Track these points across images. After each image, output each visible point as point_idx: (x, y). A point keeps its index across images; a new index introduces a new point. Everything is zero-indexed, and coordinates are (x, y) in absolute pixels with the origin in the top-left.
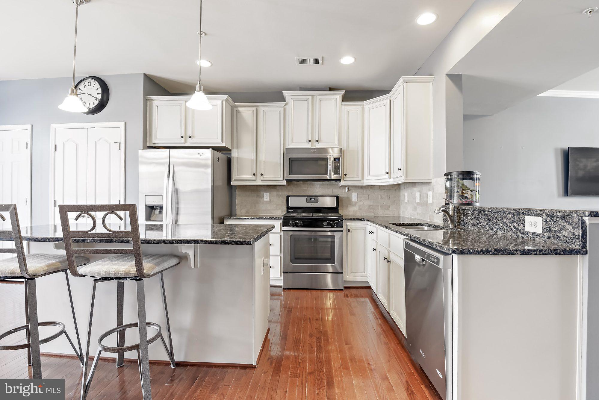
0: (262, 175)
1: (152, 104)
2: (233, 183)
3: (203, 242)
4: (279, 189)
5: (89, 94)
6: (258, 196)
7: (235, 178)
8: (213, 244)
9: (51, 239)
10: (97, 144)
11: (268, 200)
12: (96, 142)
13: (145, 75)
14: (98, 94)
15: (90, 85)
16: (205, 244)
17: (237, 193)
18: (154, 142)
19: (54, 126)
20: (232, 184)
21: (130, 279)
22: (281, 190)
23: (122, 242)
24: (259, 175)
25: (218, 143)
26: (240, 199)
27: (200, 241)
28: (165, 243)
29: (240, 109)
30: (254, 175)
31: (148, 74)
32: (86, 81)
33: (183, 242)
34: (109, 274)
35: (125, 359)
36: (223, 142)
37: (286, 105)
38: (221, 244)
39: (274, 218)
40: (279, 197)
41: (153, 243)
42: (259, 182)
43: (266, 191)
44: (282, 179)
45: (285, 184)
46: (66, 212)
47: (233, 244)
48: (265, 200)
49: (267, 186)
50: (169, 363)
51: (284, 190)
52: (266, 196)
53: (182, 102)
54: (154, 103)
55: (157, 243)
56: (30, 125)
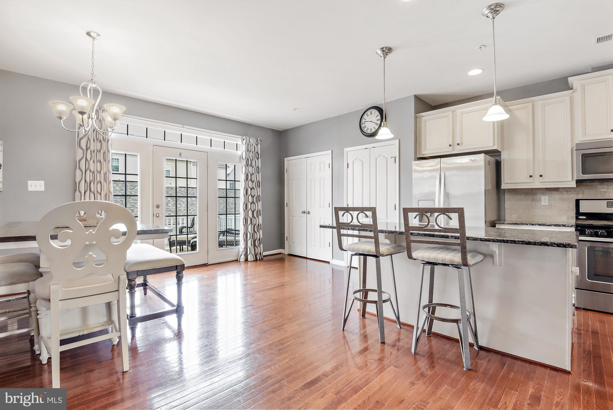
0: (541, 176)
1: (421, 119)
2: (503, 186)
3: (520, 242)
4: (562, 192)
5: (371, 122)
6: (533, 200)
7: (506, 181)
8: (531, 245)
9: (387, 231)
10: (377, 159)
11: (547, 204)
12: (376, 158)
13: (415, 96)
14: (378, 120)
15: (371, 114)
16: (522, 244)
17: (506, 196)
18: (423, 153)
19: (346, 149)
20: (502, 188)
21: (453, 267)
22: (566, 192)
23: (443, 236)
24: (537, 176)
25: (490, 146)
26: (509, 203)
27: (517, 241)
28: (482, 240)
29: (510, 107)
30: (531, 176)
31: (418, 95)
32: (368, 111)
33: (500, 241)
34: (438, 260)
35: (432, 332)
36: (494, 146)
37: (573, 92)
38: (541, 245)
39: (563, 225)
40: (563, 201)
41: (470, 240)
42: (537, 184)
43: (544, 194)
44: (570, 179)
45: (575, 186)
46: (408, 213)
47: (554, 247)
48: (543, 203)
49: (546, 189)
50: (472, 345)
51: (570, 192)
52: (545, 200)
53: (450, 113)
54: (423, 119)
55: (474, 240)
56: (331, 151)
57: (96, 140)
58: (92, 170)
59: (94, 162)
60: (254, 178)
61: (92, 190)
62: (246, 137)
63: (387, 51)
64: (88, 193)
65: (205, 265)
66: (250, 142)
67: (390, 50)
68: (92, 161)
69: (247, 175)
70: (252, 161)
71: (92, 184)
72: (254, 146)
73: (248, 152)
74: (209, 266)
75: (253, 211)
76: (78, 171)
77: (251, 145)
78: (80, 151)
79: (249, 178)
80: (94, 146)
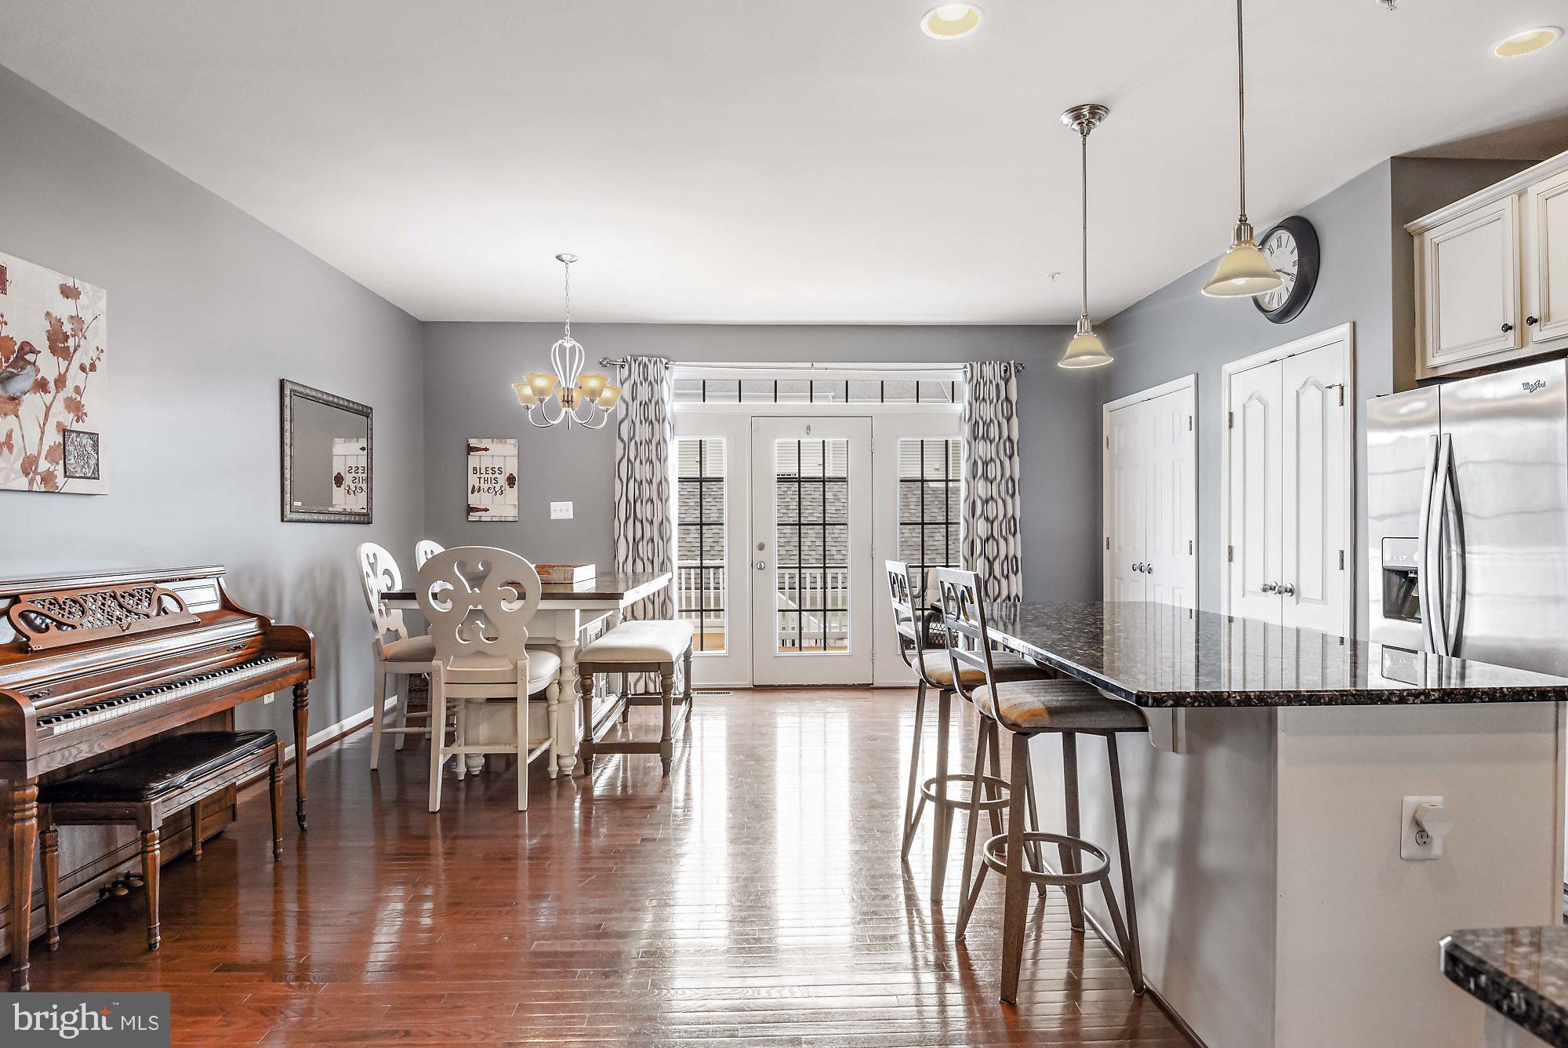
1: (1424, 238)
5: (1279, 271)
10: (1300, 396)
12: (1297, 394)
14: (1295, 264)
15: (1280, 245)
18: (1433, 361)
19: (1227, 368)
32: (1272, 236)
56: (1193, 376)
57: (644, 422)
58: (638, 478)
59: (641, 463)
60: (994, 470)
61: (639, 515)
62: (971, 365)
63: (1087, 116)
64: (631, 521)
65: (867, 687)
66: (982, 377)
67: (1097, 111)
68: (638, 461)
69: (975, 463)
70: (989, 425)
71: (638, 504)
72: (997, 385)
73: (978, 403)
74: (875, 692)
75: (991, 559)
76: (617, 480)
77: (985, 384)
78: (620, 445)
79: (980, 473)
80: (643, 433)
